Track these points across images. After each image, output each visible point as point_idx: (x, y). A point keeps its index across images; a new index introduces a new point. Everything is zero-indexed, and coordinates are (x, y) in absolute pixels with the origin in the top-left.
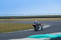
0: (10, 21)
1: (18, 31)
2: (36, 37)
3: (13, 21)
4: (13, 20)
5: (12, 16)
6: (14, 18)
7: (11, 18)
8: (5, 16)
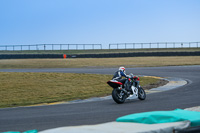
0: (56, 67)
1: (82, 99)
2: (144, 119)
3: (66, 67)
4: (66, 64)
5: (65, 48)
6: (69, 57)
7: (61, 57)
8: (41, 48)
